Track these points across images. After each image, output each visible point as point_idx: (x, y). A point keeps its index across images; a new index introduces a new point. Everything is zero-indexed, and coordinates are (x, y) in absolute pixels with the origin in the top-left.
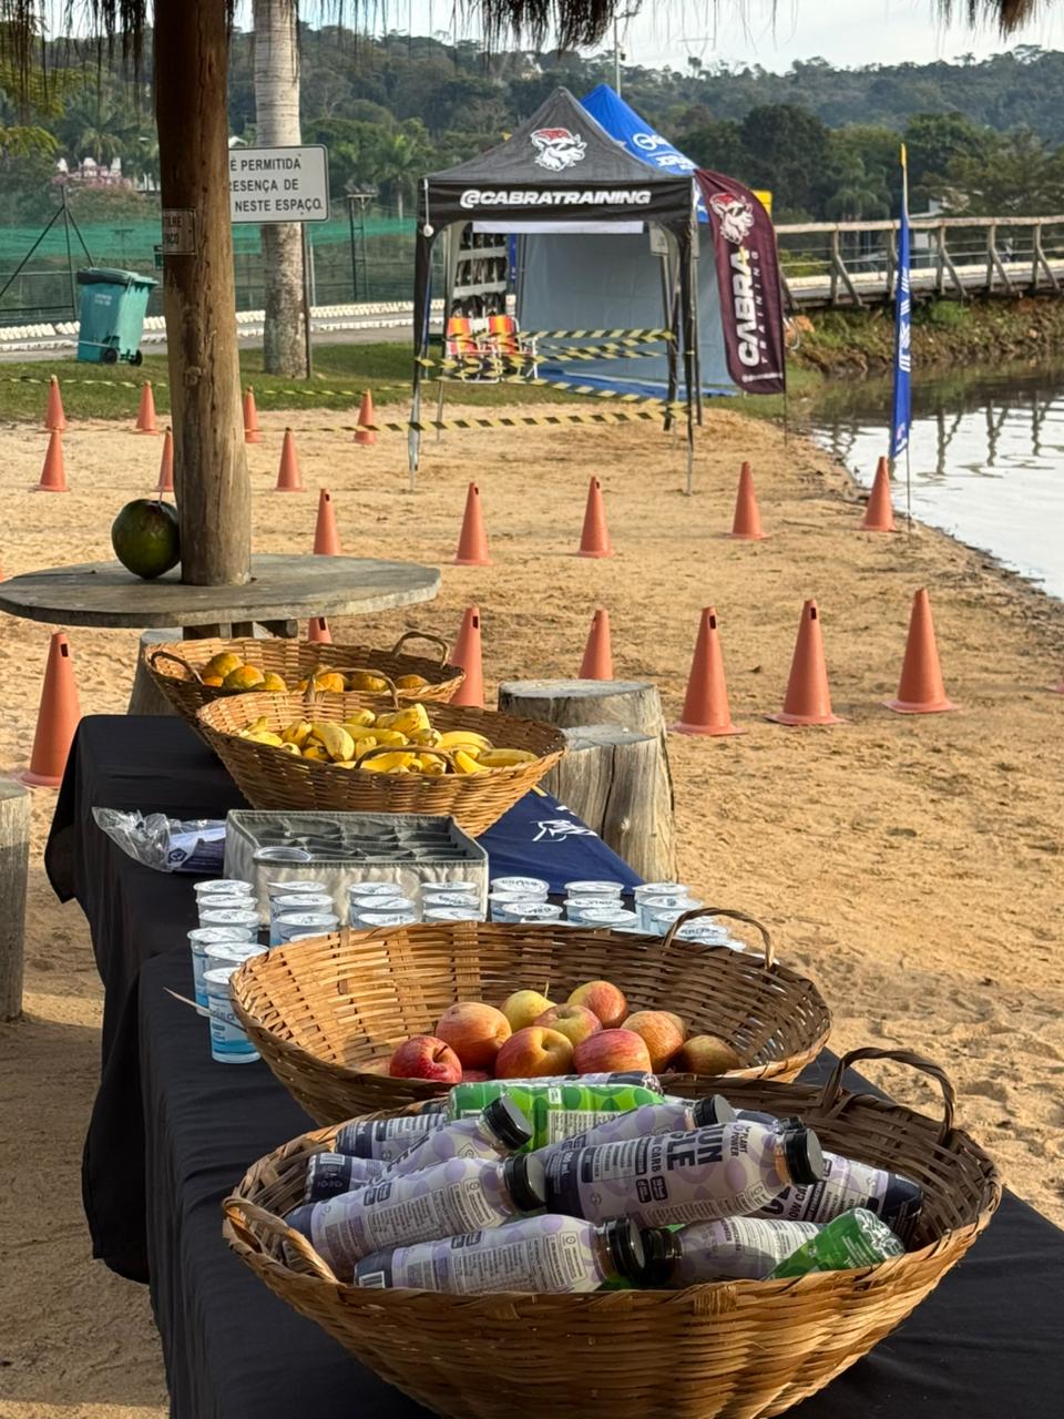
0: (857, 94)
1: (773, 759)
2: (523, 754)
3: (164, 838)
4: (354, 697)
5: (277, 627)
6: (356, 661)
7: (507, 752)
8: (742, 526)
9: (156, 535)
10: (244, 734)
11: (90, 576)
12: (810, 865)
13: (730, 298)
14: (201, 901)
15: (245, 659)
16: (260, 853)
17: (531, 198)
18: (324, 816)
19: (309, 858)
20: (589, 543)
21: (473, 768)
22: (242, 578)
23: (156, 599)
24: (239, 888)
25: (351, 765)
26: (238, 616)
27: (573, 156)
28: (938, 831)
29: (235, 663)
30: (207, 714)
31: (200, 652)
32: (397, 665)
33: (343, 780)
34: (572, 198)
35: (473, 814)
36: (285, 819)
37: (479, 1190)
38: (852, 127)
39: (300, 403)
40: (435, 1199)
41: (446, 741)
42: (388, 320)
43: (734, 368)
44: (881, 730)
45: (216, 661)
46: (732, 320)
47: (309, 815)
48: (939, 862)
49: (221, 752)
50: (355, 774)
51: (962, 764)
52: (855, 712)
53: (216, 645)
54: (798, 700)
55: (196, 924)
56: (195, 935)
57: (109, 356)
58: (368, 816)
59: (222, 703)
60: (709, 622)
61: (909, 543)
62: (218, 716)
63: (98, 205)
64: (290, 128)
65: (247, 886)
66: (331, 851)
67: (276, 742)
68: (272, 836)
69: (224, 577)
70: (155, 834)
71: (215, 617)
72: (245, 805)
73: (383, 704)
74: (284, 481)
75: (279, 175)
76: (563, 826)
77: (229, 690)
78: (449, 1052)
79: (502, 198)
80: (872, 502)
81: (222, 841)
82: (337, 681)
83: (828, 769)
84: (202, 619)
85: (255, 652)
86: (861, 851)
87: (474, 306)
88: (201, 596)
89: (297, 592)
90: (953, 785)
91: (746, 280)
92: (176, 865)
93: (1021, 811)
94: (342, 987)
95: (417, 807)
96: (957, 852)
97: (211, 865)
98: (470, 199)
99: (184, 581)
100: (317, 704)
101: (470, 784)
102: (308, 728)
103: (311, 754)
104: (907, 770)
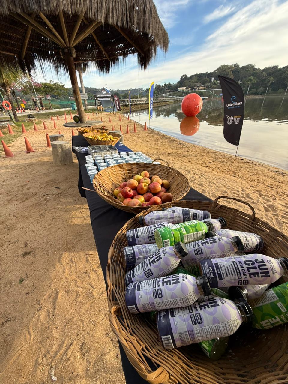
0: (121, 92)
1: (127, 136)
2: (117, 137)
3: (81, 149)
4: (99, 132)
5: (90, 127)
6: (98, 129)
7: (115, 137)
8: (120, 120)
9: (77, 119)
10: (88, 137)
11: (72, 123)
12: (132, 144)
13: (116, 104)
14: (86, 159)
15: (87, 129)
16: (92, 151)
17: (102, 96)
18: (99, 146)
19: (98, 151)
20: (110, 122)
21: (113, 139)
22: (86, 122)
23: (78, 125)
24: (91, 156)
25: (100, 140)
26: (86, 126)
27: (105, 92)
28: (139, 141)
29: (86, 130)
30: (84, 135)
31: (83, 129)
32: (102, 129)
33: (100, 141)
34: (105, 96)
35: (113, 144)
36: (94, 146)
37: (194, 296)
38: (121, 94)
39: (89, 113)
40: (180, 301)
41: (109, 136)
42: (94, 107)
43: (117, 109)
44: (133, 134)
45: (84, 129)
46: (117, 106)
47: (97, 146)
48: (140, 143)
49: (86, 139)
50: (101, 141)
51: (140, 136)
52: (131, 132)
53: (84, 128)
54: (127, 132)
55: (87, 163)
56: (86, 165)
57: (74, 110)
58: (103, 145)
59: (85, 134)
60: (121, 126)
61: (131, 121)
62: (85, 135)
63: (72, 100)
64: (84, 92)
65: (92, 156)
66: (101, 150)
67: (91, 138)
68: (93, 149)
69: (84, 122)
70: (80, 149)
71: (84, 126)
72: (90, 145)
73: (102, 133)
74: (88, 118)
75: (84, 95)
76: (121, 144)
77: (86, 132)
78: (131, 190)
79: (100, 96)
80: (128, 119)
81: (88, 149)
82: (96, 131)
83: (131, 137)
84: (83, 126)
85: (88, 129)
86: (135, 143)
87: (99, 105)
88: (82, 124)
89: (91, 124)
90: (139, 137)
91: (117, 103)
92: (83, 152)
93: (145, 139)
94: (109, 176)
95: (108, 144)
96: (141, 142)
97: (87, 153)
98: (98, 96)
99: (81, 123)
100: (95, 133)
101: (113, 141)
102: (95, 136)
103: (96, 139)
104: (136, 136)
